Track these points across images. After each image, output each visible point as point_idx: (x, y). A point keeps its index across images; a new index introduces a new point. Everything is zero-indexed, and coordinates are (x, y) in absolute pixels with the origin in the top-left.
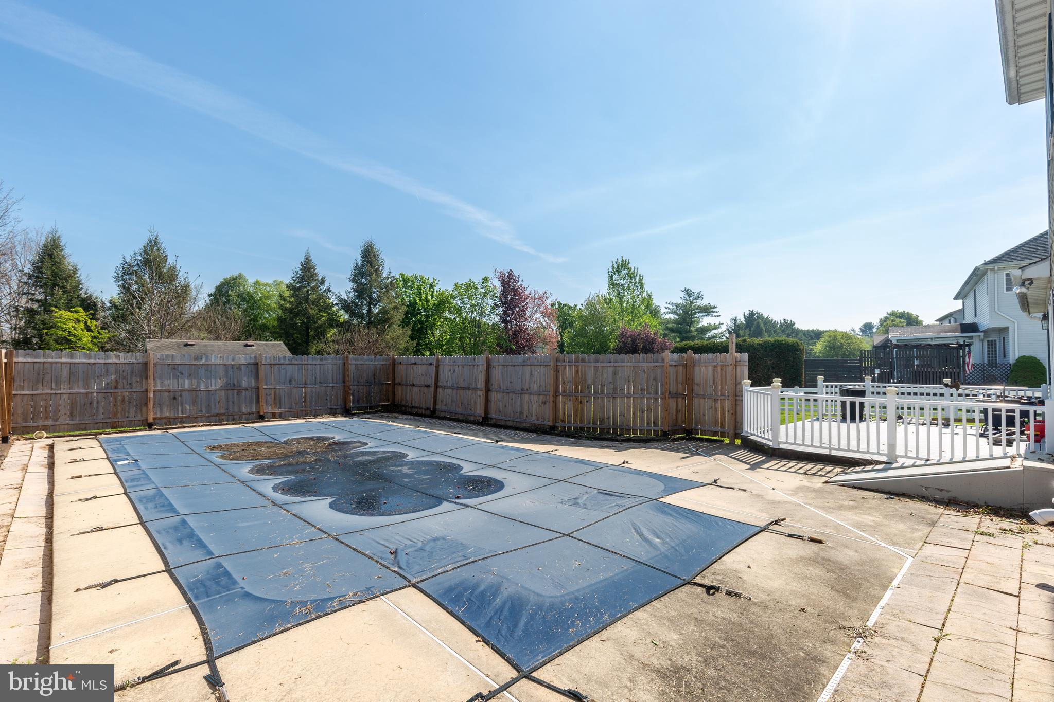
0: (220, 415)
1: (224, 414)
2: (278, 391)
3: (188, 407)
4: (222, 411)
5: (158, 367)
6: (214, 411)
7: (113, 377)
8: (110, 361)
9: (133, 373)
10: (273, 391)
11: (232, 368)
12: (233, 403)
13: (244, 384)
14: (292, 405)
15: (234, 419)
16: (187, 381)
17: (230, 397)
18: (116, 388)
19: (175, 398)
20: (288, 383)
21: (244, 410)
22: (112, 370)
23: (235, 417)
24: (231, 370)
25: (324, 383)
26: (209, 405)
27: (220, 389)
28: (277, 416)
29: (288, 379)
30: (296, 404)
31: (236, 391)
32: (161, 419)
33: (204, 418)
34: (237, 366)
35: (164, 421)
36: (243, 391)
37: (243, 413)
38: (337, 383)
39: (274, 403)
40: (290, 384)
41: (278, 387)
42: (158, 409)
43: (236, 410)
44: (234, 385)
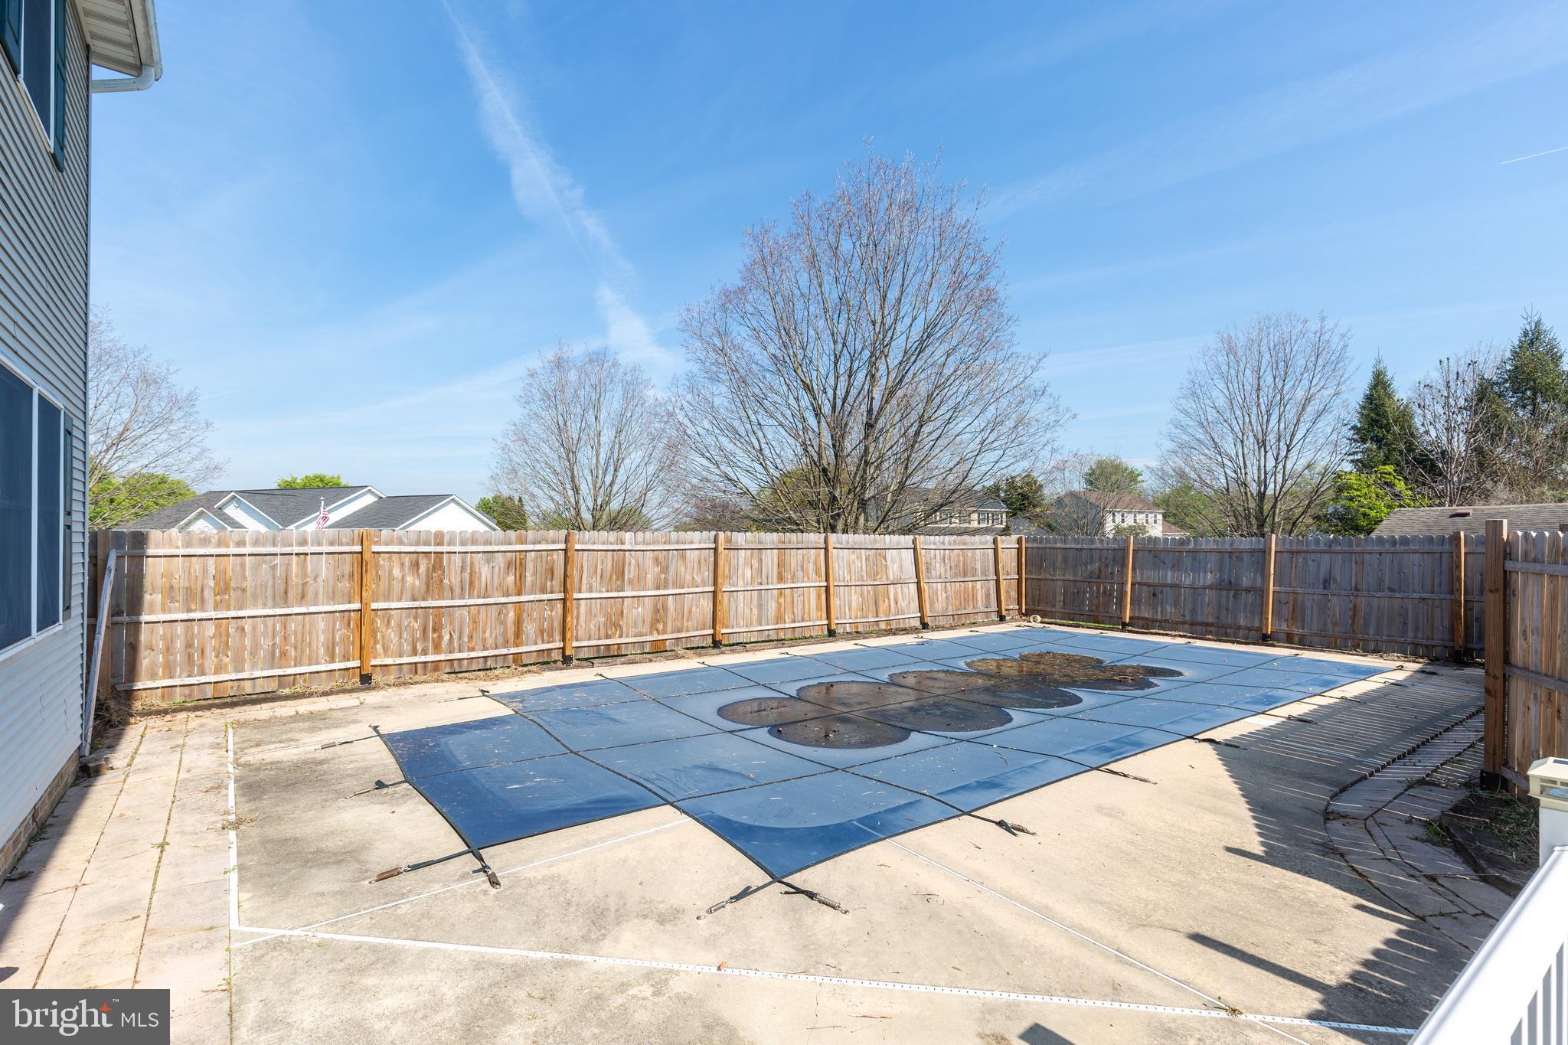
0: (1207, 624)
1: (1212, 625)
2: (1300, 597)
3: (1168, 608)
4: (1211, 620)
5: (1140, 553)
6: (1200, 618)
7: (1097, 564)
8: (1094, 546)
9: (1114, 560)
10: (1292, 598)
11: (1230, 557)
12: (1227, 610)
13: (1245, 582)
14: (1325, 625)
15: (1226, 635)
16: (1169, 574)
17: (1224, 600)
18: (1099, 578)
19: (1154, 595)
20: (1321, 586)
21: (1242, 622)
22: (1096, 556)
23: (1229, 630)
24: (1228, 560)
25: (1400, 591)
26: (1194, 609)
27: (1210, 587)
28: (1296, 639)
29: (1322, 576)
30: (1335, 624)
31: (1232, 592)
32: (1138, 618)
33: (1186, 626)
34: (1238, 554)
35: (1141, 622)
36: (1243, 593)
37: (1239, 628)
38: (1433, 592)
39: (1293, 618)
40: (1325, 588)
41: (1300, 590)
42: (1137, 607)
43: (1230, 621)
44: (1230, 583)
